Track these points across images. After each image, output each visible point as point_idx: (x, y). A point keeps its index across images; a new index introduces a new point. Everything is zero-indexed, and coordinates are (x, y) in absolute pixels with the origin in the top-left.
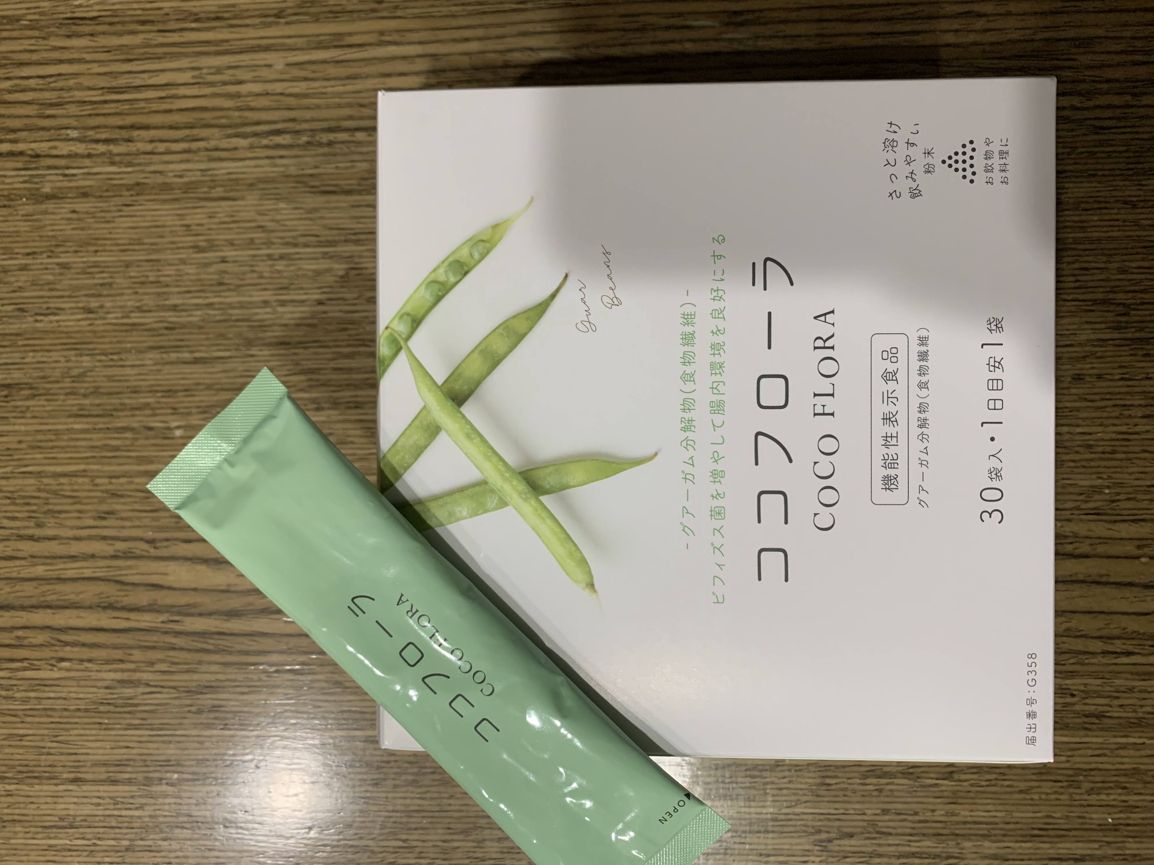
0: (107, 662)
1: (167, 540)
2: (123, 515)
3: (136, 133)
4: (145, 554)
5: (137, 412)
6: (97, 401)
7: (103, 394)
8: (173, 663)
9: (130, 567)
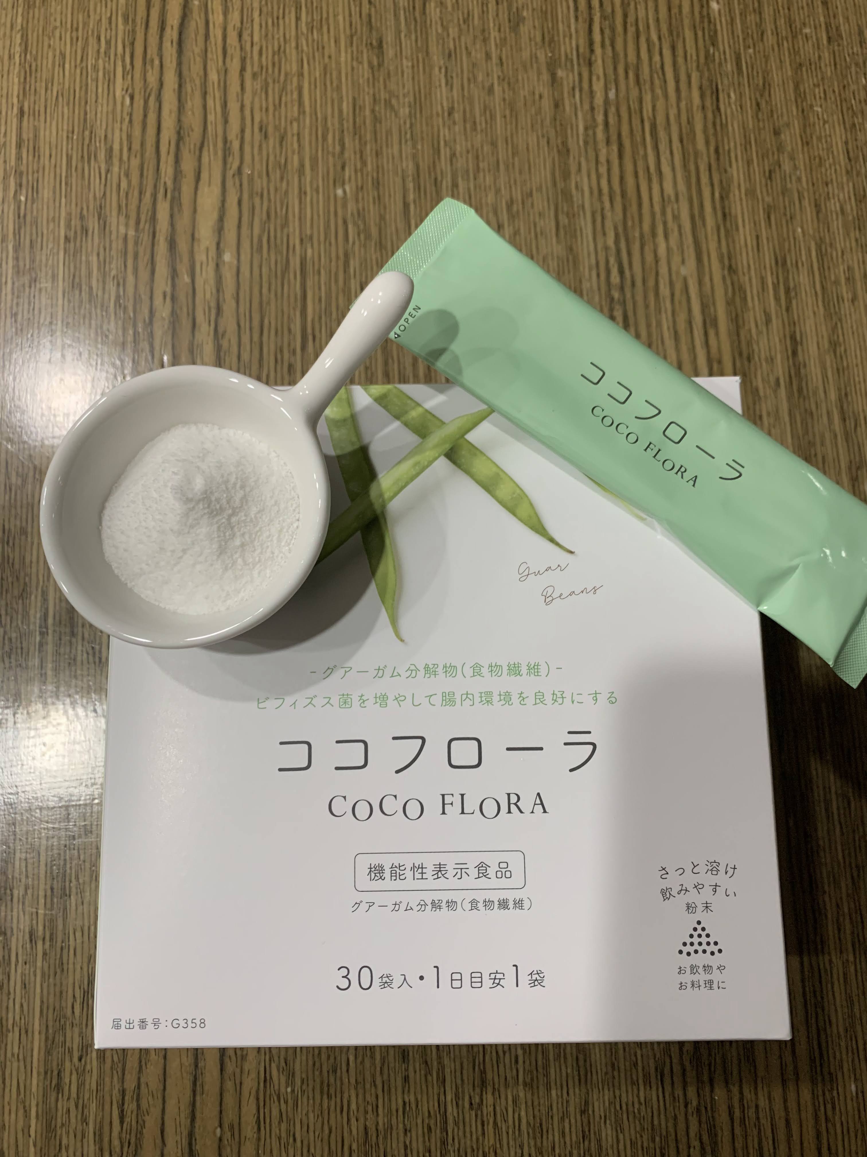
0: (129, 137)
1: (241, 185)
2: (264, 146)
3: (615, 148)
4: (228, 166)
5: (358, 156)
6: (368, 122)
7: (375, 126)
8: (127, 194)
9: (216, 153)
